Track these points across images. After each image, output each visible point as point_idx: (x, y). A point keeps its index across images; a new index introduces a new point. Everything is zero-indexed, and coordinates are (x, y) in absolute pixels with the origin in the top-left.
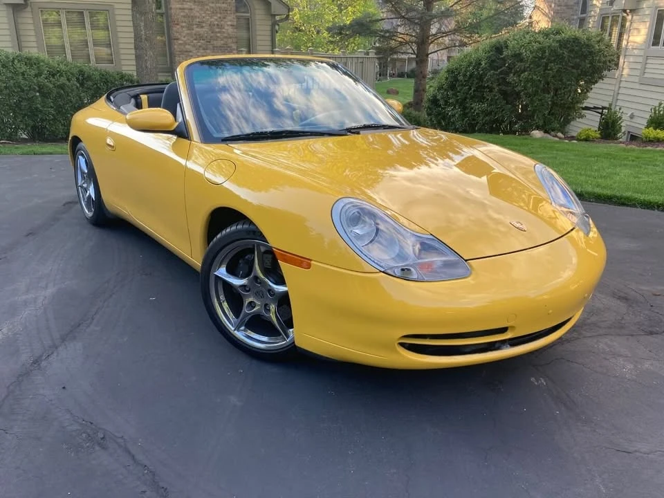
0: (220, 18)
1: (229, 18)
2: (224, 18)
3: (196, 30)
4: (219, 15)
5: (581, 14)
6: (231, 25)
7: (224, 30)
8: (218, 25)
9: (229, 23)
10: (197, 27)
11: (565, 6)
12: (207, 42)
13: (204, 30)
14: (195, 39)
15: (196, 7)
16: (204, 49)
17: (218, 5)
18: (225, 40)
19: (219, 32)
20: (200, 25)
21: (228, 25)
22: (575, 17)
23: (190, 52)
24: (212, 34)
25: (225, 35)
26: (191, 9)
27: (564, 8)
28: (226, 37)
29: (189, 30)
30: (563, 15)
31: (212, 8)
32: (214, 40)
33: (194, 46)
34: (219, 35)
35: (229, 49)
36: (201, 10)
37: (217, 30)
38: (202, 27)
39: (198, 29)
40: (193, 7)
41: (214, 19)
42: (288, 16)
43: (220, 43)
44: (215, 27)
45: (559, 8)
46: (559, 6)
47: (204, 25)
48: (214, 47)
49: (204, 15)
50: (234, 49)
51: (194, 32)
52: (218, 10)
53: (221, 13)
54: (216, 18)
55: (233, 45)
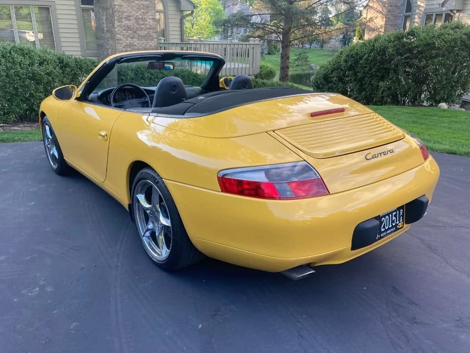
0: (144, 13)
1: (150, 13)
2: (147, 13)
3: (125, 22)
4: (143, 11)
5: (406, 12)
6: (153, 19)
7: (146, 23)
8: (142, 18)
9: (150, 17)
10: (126, 20)
11: (395, 6)
12: (134, 32)
13: (131, 22)
14: (125, 30)
15: (124, 3)
16: (131, 38)
17: (141, 2)
18: (148, 30)
19: (143, 24)
20: (128, 18)
21: (150, 19)
22: (402, 15)
23: (121, 40)
24: (138, 26)
25: (147, 27)
26: (120, 6)
27: (395, 8)
28: (149, 28)
29: (119, 22)
30: (393, 13)
31: (138, 4)
32: (139, 30)
33: (123, 35)
34: (143, 26)
35: (151, 38)
36: (129, 6)
37: (141, 22)
38: (130, 20)
39: (126, 22)
40: (122, 4)
41: (139, 14)
42: (193, 12)
43: (144, 33)
44: (139, 20)
45: (390, 8)
46: (391, 6)
47: (131, 18)
48: (139, 36)
49: (131, 10)
50: (155, 38)
51: (123, 24)
52: (142, 6)
53: (144, 9)
54: (140, 12)
55: (153, 34)
